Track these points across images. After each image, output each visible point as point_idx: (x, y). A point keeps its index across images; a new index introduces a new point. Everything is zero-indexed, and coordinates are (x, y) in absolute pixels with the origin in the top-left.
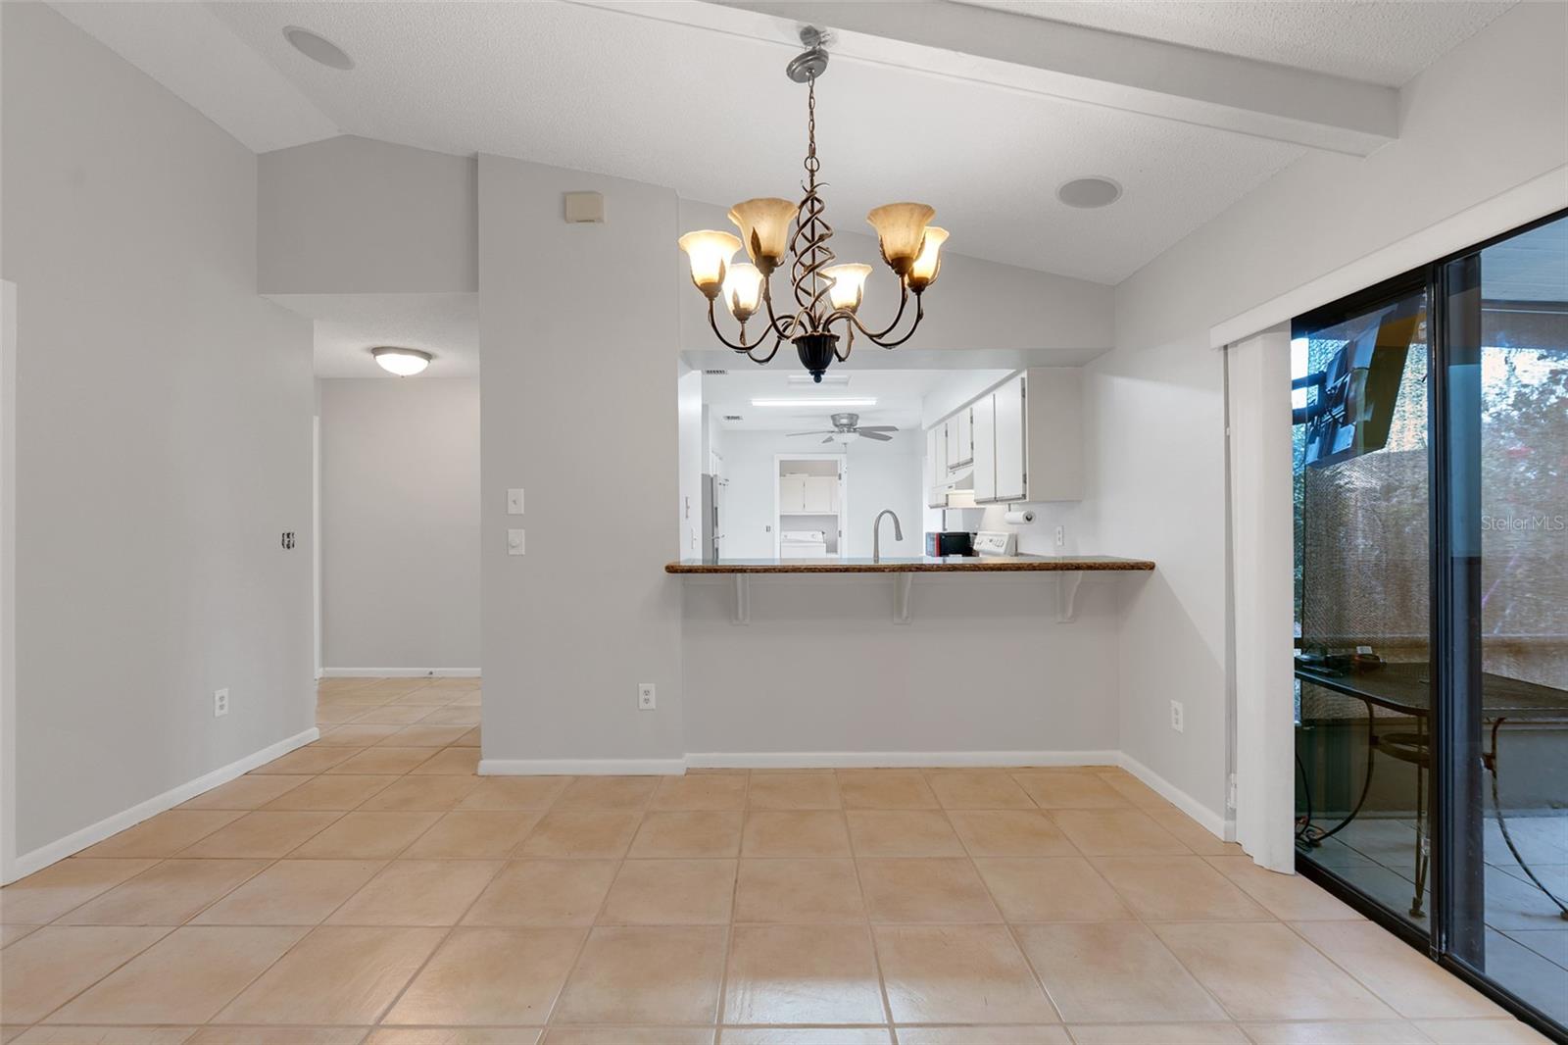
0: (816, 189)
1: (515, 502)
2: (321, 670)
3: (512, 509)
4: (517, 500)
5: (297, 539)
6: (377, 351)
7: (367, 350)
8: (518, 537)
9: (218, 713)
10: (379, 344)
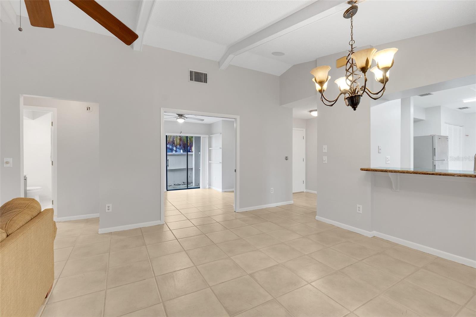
0: (353, 50)
1: (325, 149)
2: (305, 190)
3: (324, 151)
4: (325, 148)
5: (289, 158)
6: (311, 111)
7: (308, 112)
8: (325, 158)
9: (271, 193)
10: (311, 110)
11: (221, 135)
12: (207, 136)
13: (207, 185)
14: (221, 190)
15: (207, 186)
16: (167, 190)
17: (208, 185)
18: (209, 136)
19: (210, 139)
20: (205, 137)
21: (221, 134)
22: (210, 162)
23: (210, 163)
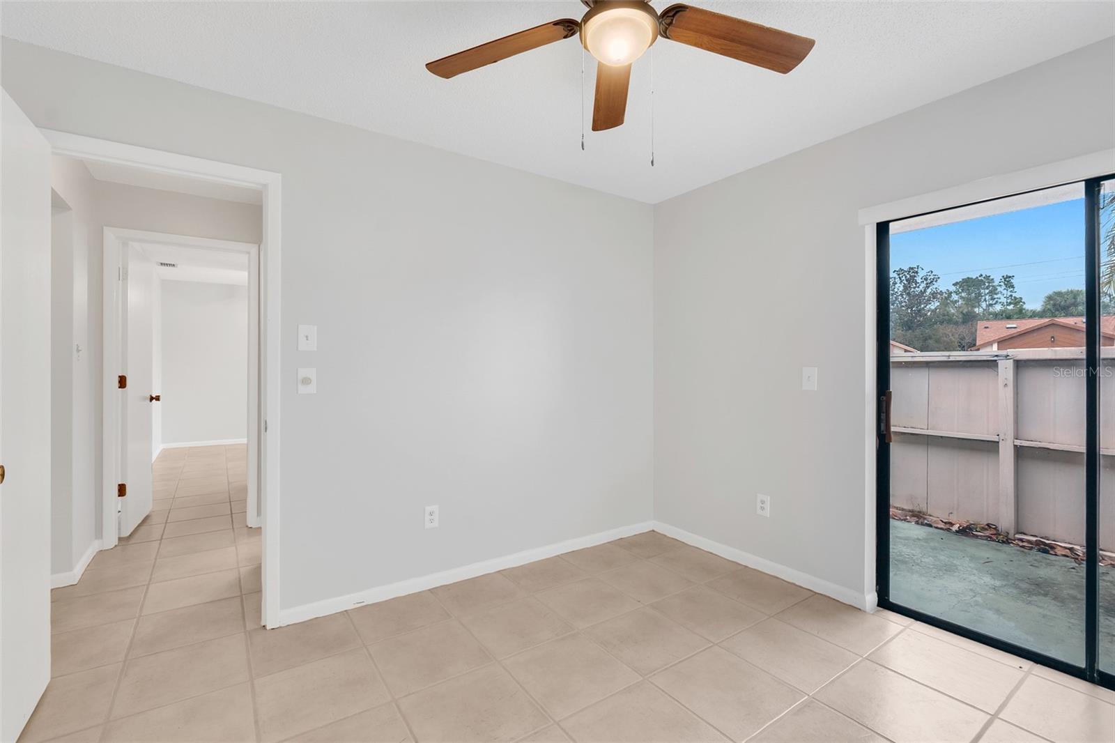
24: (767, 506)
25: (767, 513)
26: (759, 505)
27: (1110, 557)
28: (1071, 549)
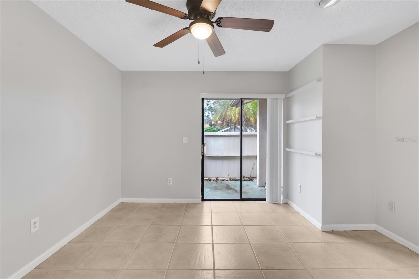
11: (321, 83)
12: (282, 96)
13: (280, 197)
14: (321, 225)
15: (282, 199)
16: (203, 200)
17: (282, 196)
18: (285, 97)
19: (288, 102)
20: (277, 99)
21: (319, 80)
22: (287, 149)
23: (288, 152)
24: (171, 181)
25: (171, 183)
26: (168, 181)
27: (220, 179)
28: (214, 179)
